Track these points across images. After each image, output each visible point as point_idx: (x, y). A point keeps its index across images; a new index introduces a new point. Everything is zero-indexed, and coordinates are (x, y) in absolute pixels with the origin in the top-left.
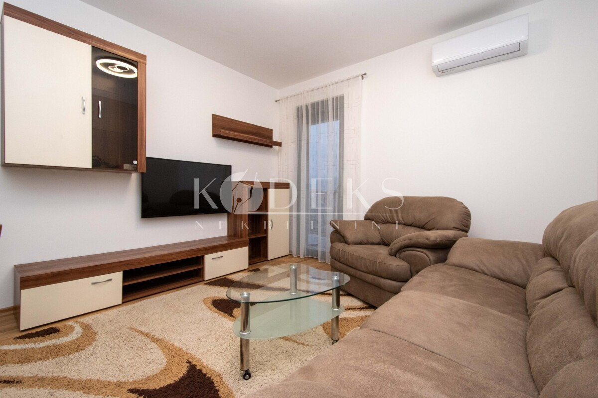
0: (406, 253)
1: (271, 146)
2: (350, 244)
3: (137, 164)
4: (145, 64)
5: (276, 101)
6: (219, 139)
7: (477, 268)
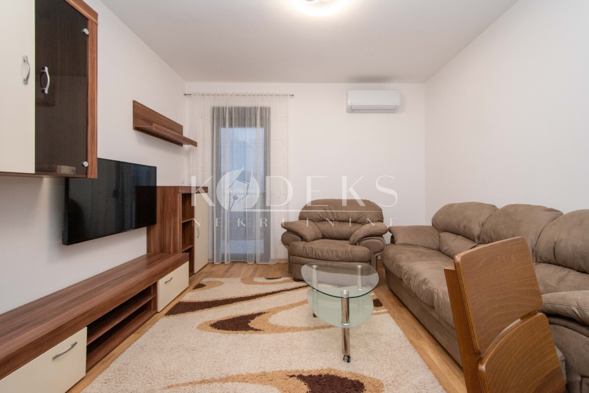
0: (364, 242)
1: (181, 144)
2: (310, 241)
3: (87, 167)
4: (97, 25)
5: (185, 95)
6: (139, 132)
7: (413, 244)
